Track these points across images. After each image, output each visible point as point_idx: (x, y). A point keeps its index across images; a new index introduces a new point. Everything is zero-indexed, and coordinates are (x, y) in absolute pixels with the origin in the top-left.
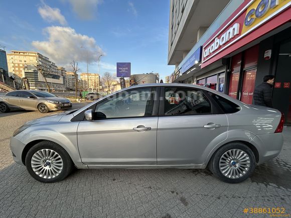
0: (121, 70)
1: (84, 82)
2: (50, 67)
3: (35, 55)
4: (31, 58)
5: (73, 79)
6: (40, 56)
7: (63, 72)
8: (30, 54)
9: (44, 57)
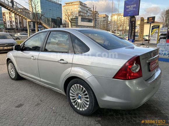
0: (128, 9)
1: (113, 23)
2: (87, 12)
3: (77, 3)
4: (75, 6)
5: (104, 21)
6: (81, 4)
7: (97, 15)
8: (75, 3)
9: (83, 4)
